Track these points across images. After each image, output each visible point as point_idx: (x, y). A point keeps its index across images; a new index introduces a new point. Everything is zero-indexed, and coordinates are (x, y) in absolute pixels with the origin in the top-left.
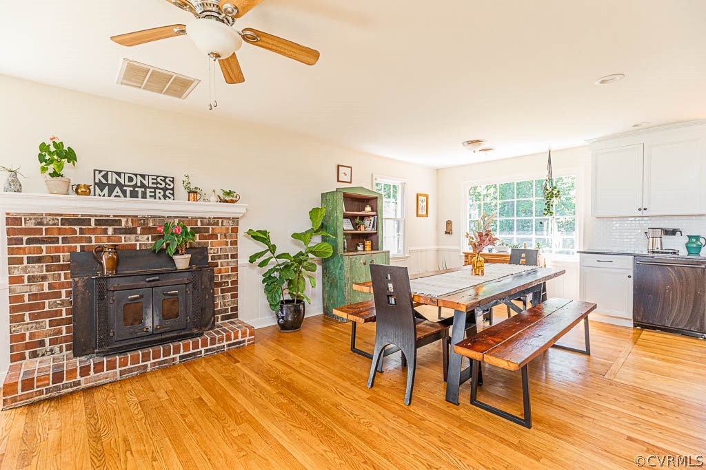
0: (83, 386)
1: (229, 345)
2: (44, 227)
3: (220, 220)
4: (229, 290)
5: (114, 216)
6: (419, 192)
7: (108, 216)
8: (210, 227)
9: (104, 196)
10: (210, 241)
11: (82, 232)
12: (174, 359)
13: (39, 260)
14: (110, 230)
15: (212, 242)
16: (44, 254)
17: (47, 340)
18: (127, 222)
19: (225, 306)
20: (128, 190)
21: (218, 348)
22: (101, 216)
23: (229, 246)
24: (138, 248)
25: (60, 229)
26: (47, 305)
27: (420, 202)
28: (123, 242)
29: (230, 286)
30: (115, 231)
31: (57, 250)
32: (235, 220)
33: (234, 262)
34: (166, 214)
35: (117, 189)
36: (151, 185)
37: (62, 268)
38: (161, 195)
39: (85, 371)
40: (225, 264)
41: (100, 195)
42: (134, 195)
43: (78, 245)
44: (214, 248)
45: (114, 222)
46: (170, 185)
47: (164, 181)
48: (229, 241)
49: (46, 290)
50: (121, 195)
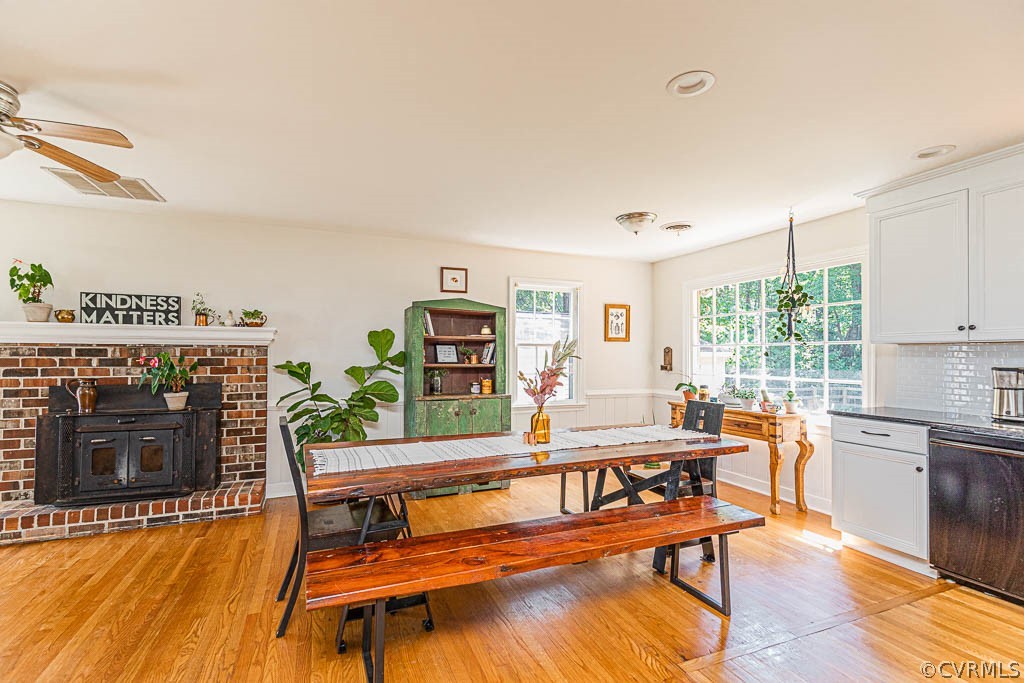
0: (24, 539)
1: (220, 513)
2: (21, 358)
3: (239, 350)
4: (253, 440)
5: (98, 345)
6: (608, 302)
7: (91, 345)
8: (226, 358)
9: (91, 322)
10: (225, 376)
11: (62, 362)
12: (139, 522)
13: (16, 394)
14: (95, 362)
15: (228, 378)
16: (21, 387)
17: (21, 482)
18: (114, 351)
19: (246, 460)
20: (121, 314)
21: (203, 514)
22: (83, 345)
23: (254, 382)
24: (129, 383)
25: (37, 360)
26: (22, 443)
27: (611, 318)
28: (111, 376)
29: (254, 435)
30: (101, 362)
31: (35, 383)
32: (263, 350)
33: (261, 403)
34: (163, 343)
35: (108, 313)
36: (149, 307)
37: (40, 403)
38: (161, 320)
39: (27, 522)
40: (247, 406)
41: (87, 322)
42: (128, 320)
43: (59, 378)
44: (230, 385)
45: (99, 351)
46: (173, 306)
47: (166, 302)
48: (255, 375)
49: (22, 427)
50: (112, 321)
